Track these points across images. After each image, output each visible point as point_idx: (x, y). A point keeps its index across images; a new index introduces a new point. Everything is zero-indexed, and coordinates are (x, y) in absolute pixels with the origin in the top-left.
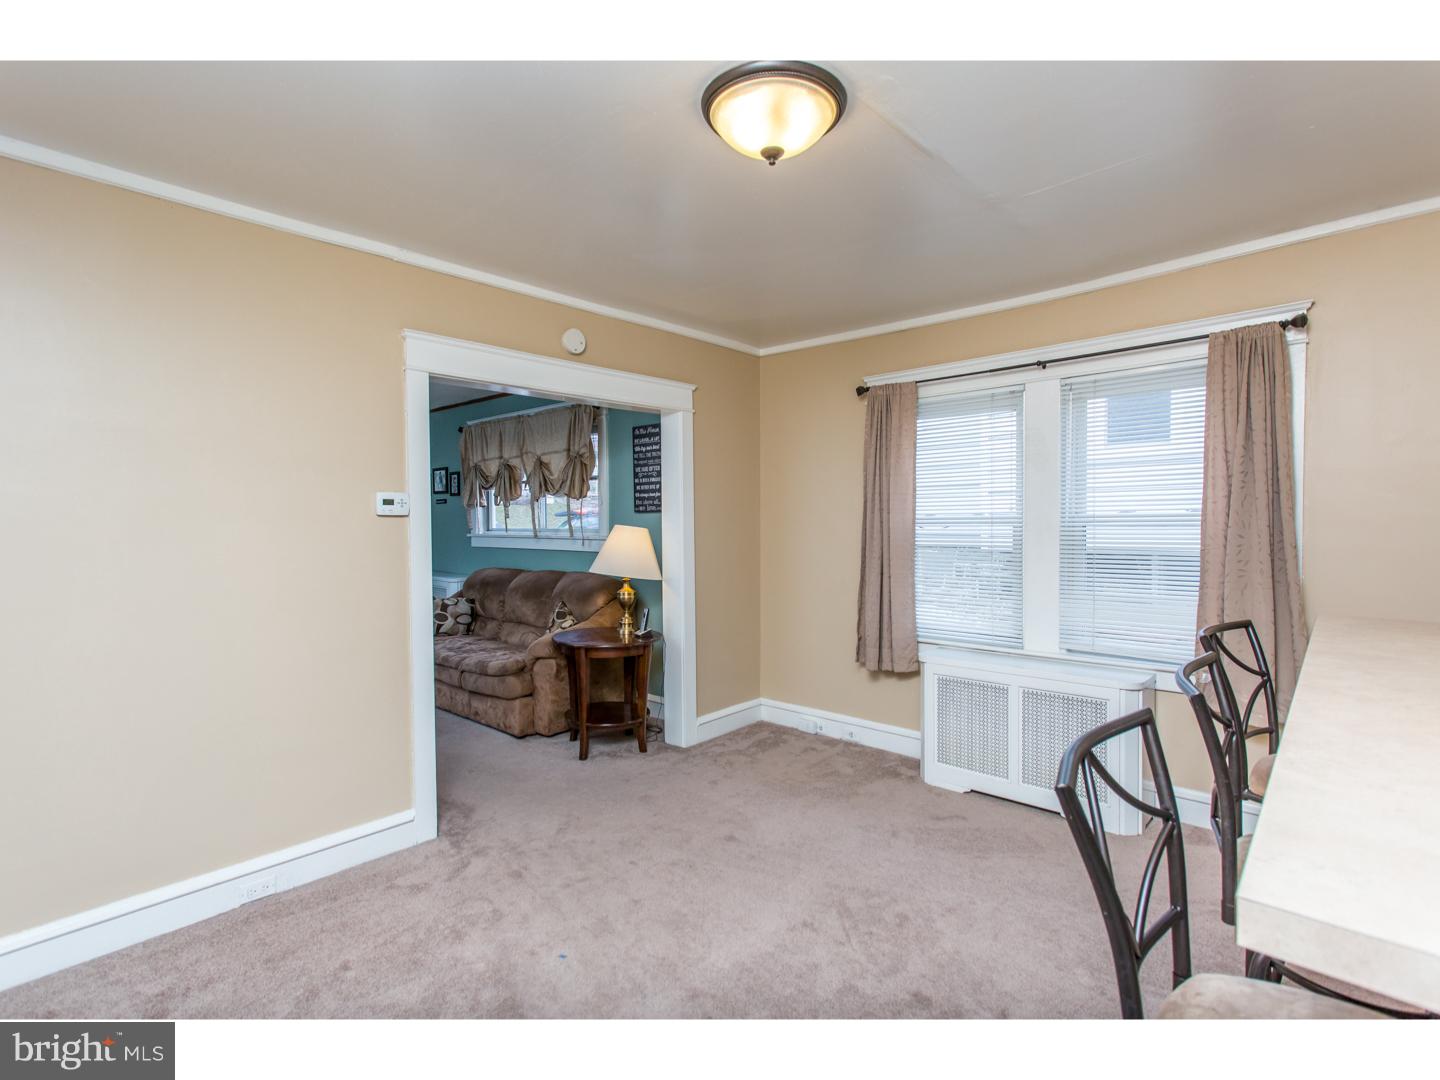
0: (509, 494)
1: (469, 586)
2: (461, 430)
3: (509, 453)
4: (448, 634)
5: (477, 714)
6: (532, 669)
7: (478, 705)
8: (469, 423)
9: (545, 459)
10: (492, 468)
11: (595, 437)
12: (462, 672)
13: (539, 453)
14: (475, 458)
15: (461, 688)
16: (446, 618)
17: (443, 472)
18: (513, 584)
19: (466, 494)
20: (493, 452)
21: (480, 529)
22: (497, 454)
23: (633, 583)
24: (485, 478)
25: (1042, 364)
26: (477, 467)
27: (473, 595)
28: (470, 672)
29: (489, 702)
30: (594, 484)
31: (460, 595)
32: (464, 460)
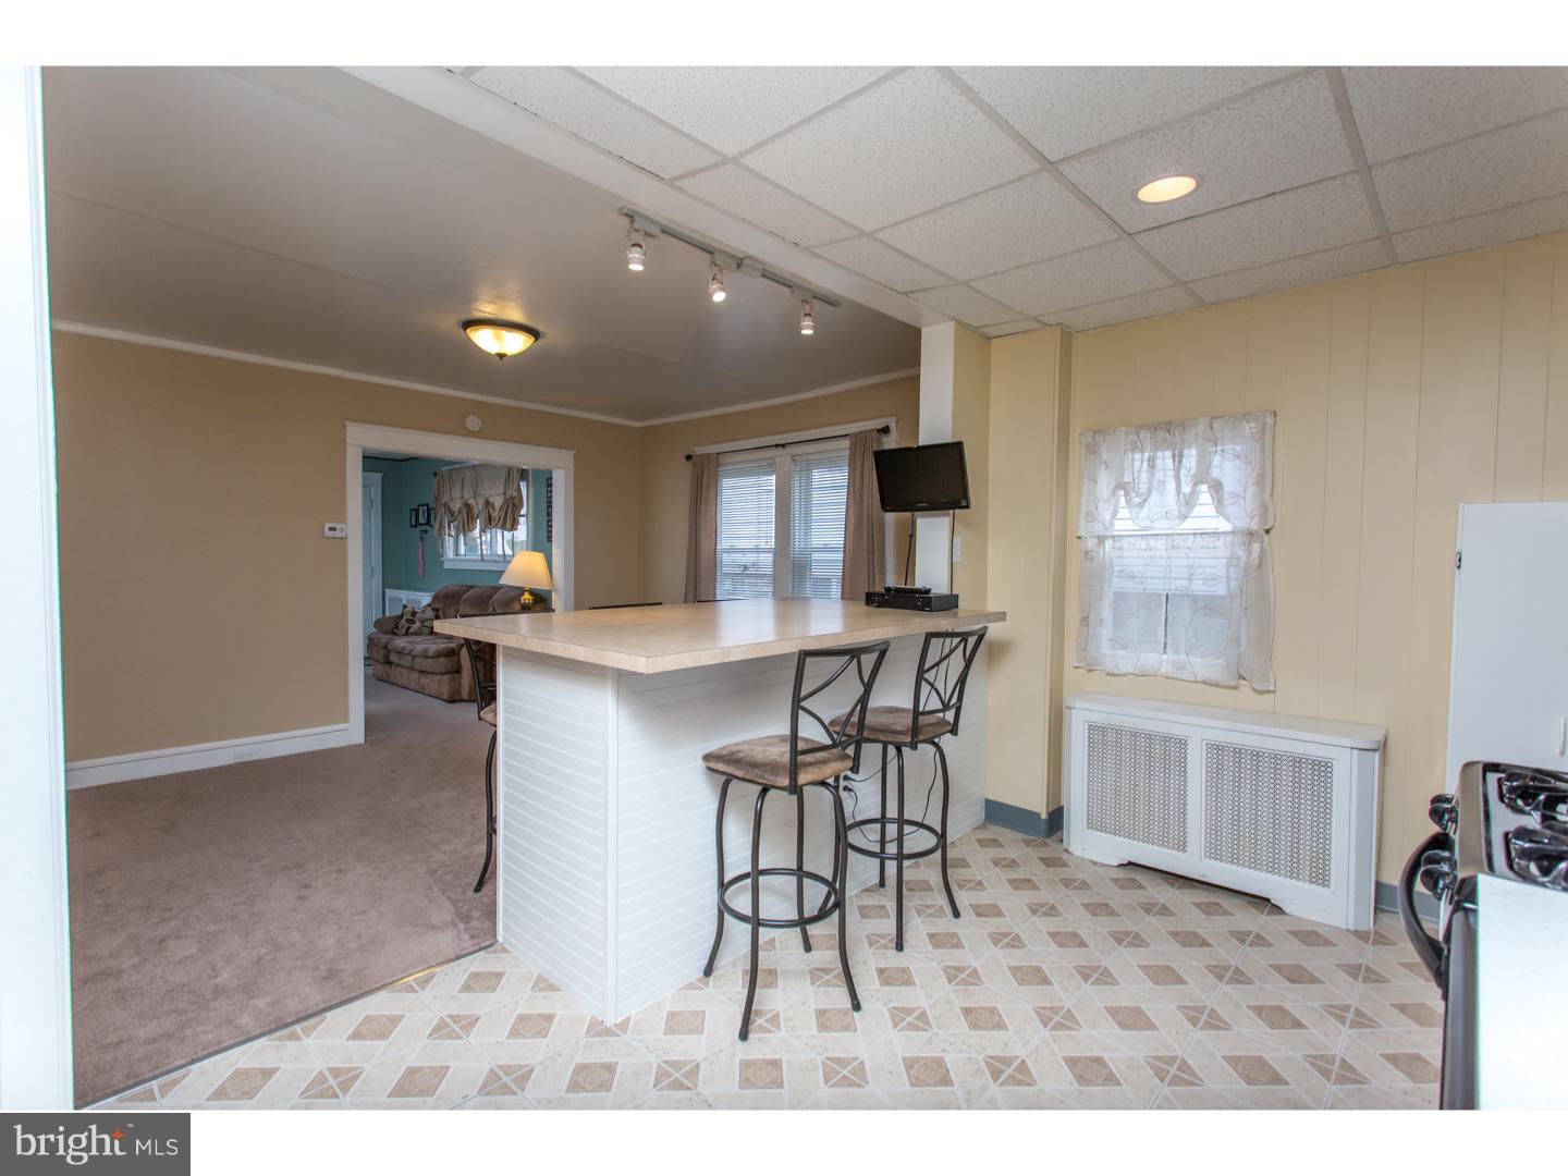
0: (466, 528)
1: (435, 598)
2: (435, 474)
3: (468, 495)
4: (414, 634)
5: (423, 687)
6: (459, 654)
7: (425, 680)
8: (444, 469)
9: (491, 500)
10: (457, 505)
11: (523, 486)
12: (414, 657)
13: (487, 495)
14: (445, 498)
15: (412, 669)
16: (414, 622)
17: (425, 508)
18: (465, 597)
19: (437, 526)
20: (456, 494)
21: (450, 554)
22: (459, 495)
23: (532, 592)
24: (451, 513)
25: (783, 446)
26: (446, 505)
27: (437, 606)
28: (419, 657)
29: (431, 678)
30: (522, 520)
31: (429, 605)
32: (437, 499)
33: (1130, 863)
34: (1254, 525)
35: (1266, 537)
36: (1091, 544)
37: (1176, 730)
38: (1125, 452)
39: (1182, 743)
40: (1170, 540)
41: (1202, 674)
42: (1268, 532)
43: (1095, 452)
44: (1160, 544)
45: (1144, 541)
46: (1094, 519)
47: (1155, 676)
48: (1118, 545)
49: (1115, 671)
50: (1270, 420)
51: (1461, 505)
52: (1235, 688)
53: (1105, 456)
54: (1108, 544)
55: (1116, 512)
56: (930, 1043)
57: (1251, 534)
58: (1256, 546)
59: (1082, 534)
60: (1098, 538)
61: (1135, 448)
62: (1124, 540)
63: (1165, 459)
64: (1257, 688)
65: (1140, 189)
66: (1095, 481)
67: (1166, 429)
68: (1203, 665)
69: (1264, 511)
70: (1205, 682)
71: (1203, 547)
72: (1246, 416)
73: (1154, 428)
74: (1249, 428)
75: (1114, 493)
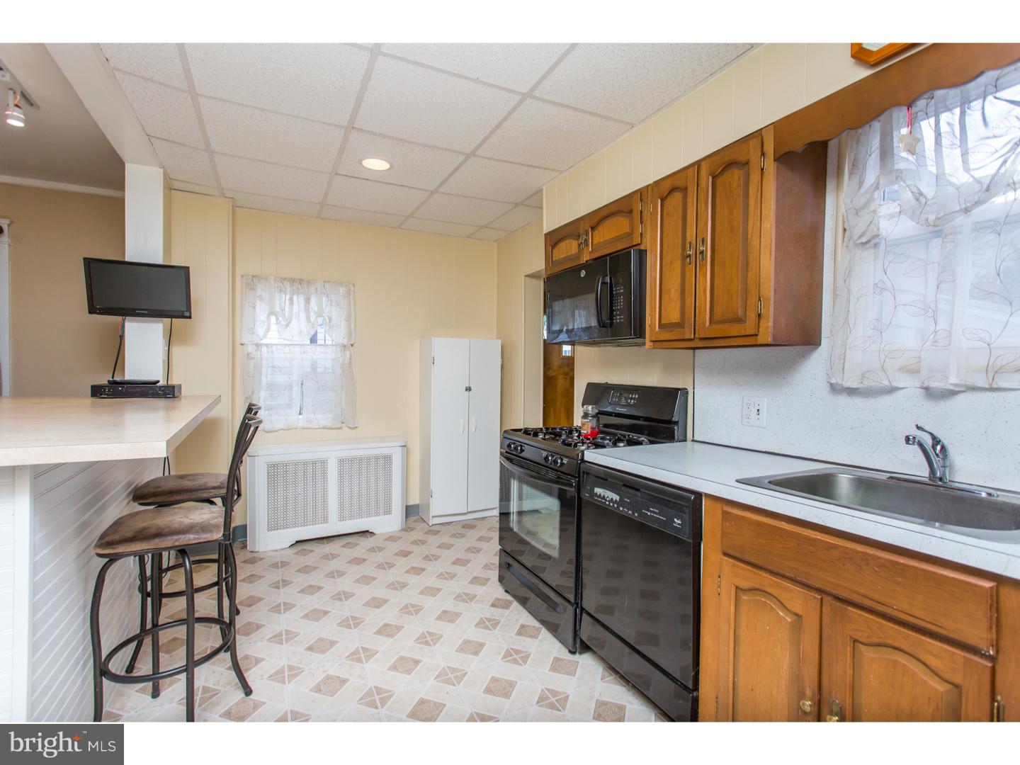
33: (297, 542)
34: (345, 342)
35: (351, 348)
36: (250, 349)
37: (322, 456)
38: (275, 291)
39: (324, 463)
40: (302, 349)
41: (323, 424)
42: (352, 345)
43: (253, 289)
44: (297, 349)
45: (287, 348)
46: (253, 334)
47: (296, 428)
48: (270, 350)
49: (272, 429)
50: (352, 288)
51: (433, 338)
52: (340, 428)
53: (259, 293)
54: (264, 349)
55: (268, 330)
56: (313, 674)
57: (345, 346)
58: (348, 353)
59: (245, 341)
60: (257, 345)
61: (281, 291)
62: (274, 347)
63: (299, 301)
64: (352, 426)
65: (366, 158)
66: (254, 307)
67: (299, 283)
68: (323, 419)
69: (350, 336)
70: (324, 428)
71: (321, 352)
72: (340, 284)
73: (293, 281)
74: (342, 290)
75: (268, 317)
